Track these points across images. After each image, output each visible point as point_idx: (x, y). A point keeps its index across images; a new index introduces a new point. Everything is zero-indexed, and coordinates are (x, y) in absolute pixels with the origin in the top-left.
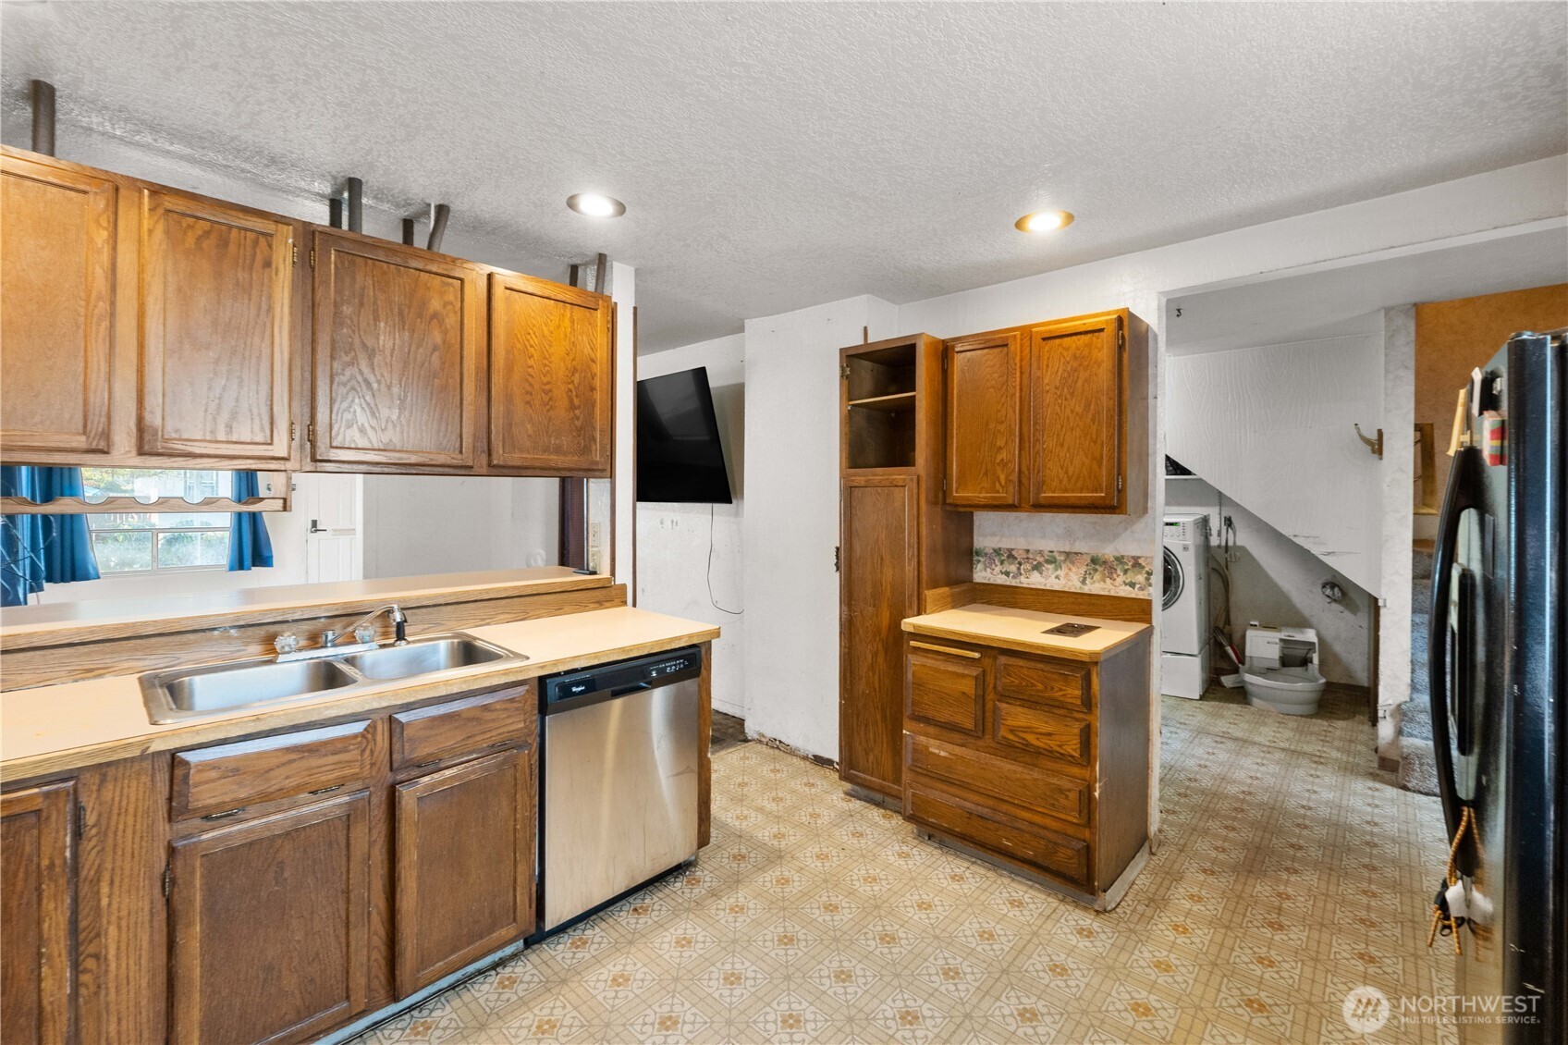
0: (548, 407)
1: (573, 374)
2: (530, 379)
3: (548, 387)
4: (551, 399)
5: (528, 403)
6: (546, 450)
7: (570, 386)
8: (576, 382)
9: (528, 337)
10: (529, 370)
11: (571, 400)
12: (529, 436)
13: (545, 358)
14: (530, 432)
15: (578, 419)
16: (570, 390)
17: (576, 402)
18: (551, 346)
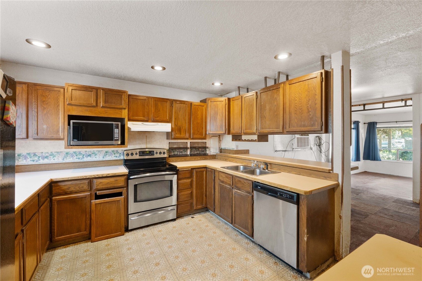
0: (301, 113)
1: (309, 101)
2: (296, 107)
3: (301, 108)
4: (302, 111)
5: (296, 113)
6: (301, 126)
7: (308, 105)
8: (310, 103)
9: (295, 95)
10: (296, 104)
11: (308, 109)
12: (296, 123)
13: (300, 99)
14: (296, 121)
15: (310, 115)
16: (308, 107)
17: (310, 110)
18: (301, 95)
